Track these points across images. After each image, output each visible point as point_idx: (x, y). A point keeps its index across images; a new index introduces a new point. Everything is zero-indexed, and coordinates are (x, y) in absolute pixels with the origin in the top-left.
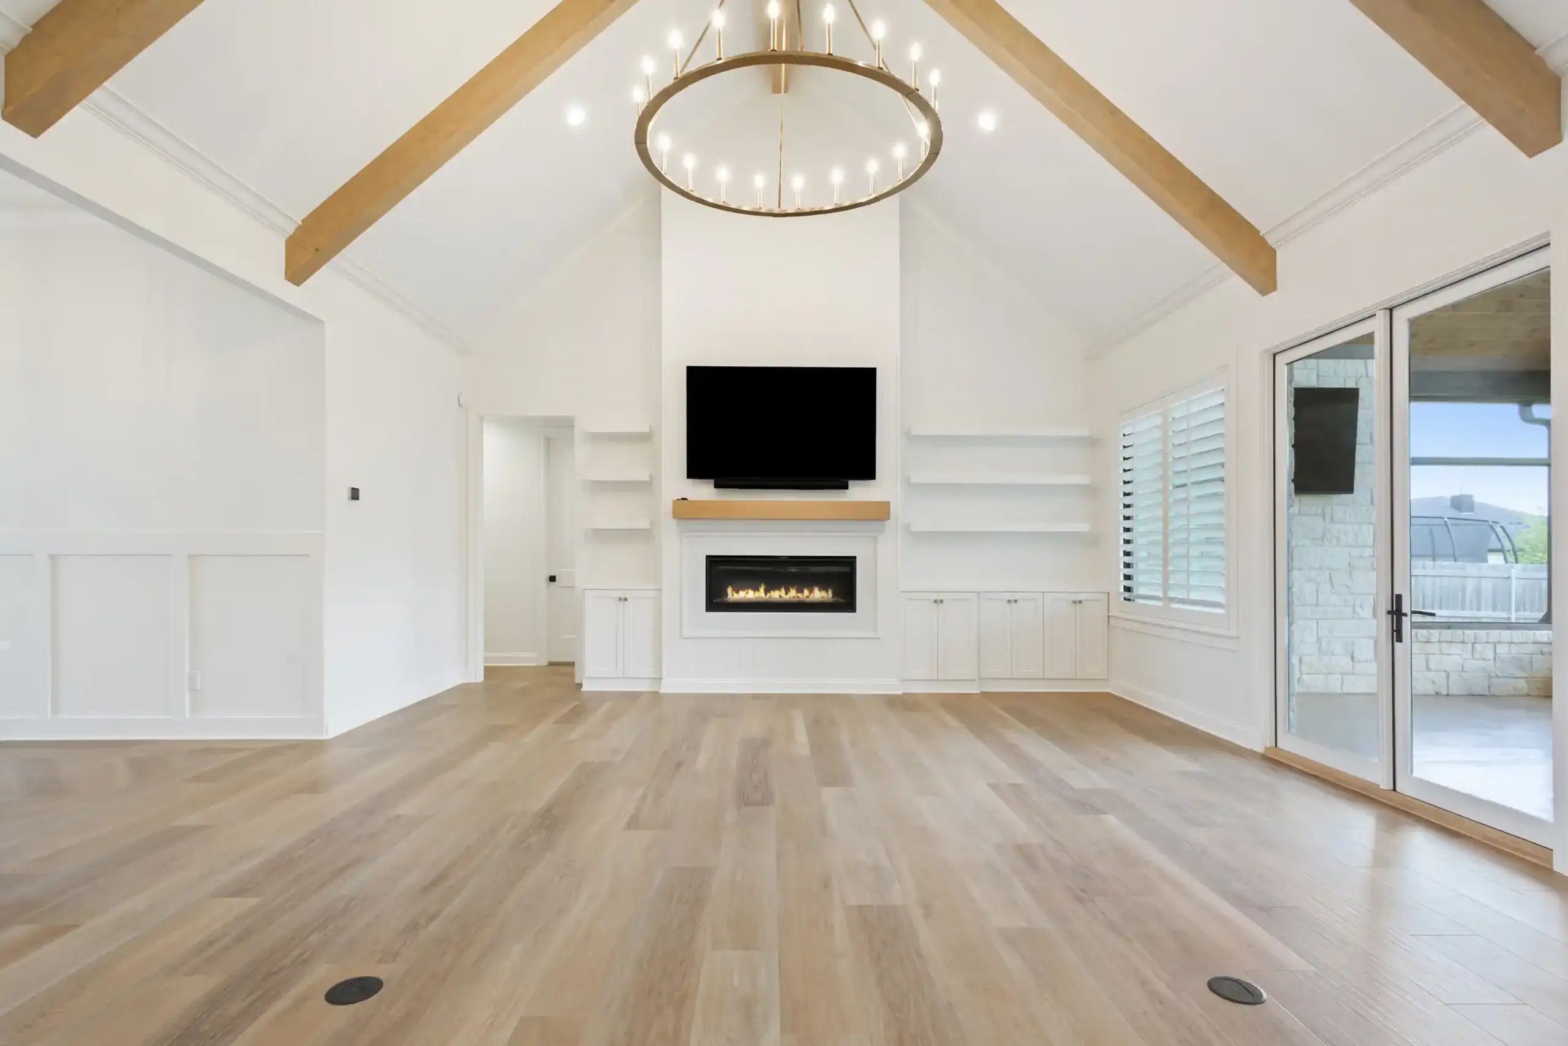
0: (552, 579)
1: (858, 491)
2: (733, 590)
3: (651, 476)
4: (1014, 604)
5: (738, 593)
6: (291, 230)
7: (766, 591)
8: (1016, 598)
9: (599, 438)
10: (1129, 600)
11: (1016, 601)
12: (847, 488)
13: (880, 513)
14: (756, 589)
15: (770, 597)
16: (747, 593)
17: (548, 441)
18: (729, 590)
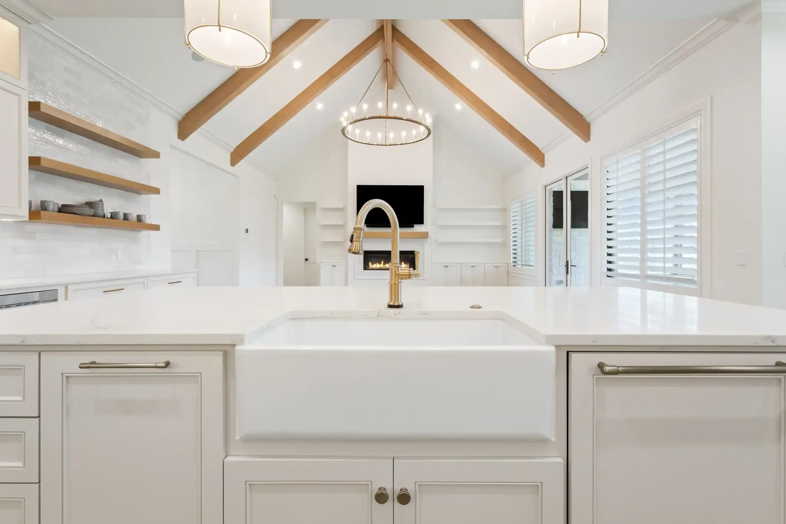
0: (307, 260)
1: (418, 228)
2: (371, 264)
3: (344, 223)
4: (474, 267)
5: (373, 265)
6: (232, 150)
7: (384, 264)
8: (474, 265)
9: (325, 210)
10: (515, 266)
11: (474, 266)
12: (413, 227)
13: (425, 236)
14: (380, 263)
15: (385, 267)
16: (377, 265)
17: (305, 209)
18: (370, 264)
